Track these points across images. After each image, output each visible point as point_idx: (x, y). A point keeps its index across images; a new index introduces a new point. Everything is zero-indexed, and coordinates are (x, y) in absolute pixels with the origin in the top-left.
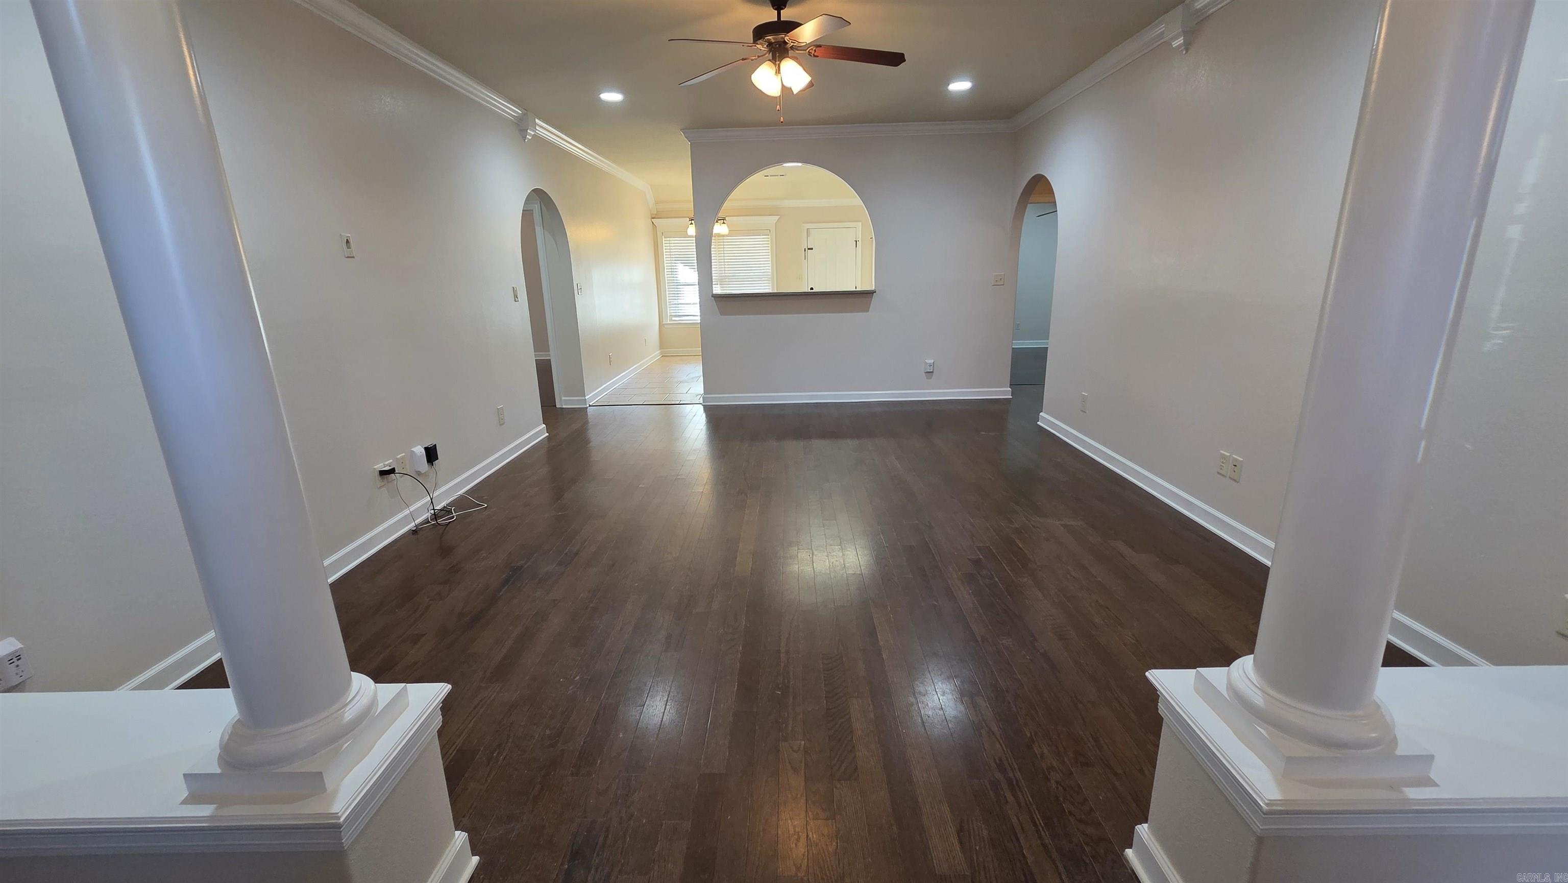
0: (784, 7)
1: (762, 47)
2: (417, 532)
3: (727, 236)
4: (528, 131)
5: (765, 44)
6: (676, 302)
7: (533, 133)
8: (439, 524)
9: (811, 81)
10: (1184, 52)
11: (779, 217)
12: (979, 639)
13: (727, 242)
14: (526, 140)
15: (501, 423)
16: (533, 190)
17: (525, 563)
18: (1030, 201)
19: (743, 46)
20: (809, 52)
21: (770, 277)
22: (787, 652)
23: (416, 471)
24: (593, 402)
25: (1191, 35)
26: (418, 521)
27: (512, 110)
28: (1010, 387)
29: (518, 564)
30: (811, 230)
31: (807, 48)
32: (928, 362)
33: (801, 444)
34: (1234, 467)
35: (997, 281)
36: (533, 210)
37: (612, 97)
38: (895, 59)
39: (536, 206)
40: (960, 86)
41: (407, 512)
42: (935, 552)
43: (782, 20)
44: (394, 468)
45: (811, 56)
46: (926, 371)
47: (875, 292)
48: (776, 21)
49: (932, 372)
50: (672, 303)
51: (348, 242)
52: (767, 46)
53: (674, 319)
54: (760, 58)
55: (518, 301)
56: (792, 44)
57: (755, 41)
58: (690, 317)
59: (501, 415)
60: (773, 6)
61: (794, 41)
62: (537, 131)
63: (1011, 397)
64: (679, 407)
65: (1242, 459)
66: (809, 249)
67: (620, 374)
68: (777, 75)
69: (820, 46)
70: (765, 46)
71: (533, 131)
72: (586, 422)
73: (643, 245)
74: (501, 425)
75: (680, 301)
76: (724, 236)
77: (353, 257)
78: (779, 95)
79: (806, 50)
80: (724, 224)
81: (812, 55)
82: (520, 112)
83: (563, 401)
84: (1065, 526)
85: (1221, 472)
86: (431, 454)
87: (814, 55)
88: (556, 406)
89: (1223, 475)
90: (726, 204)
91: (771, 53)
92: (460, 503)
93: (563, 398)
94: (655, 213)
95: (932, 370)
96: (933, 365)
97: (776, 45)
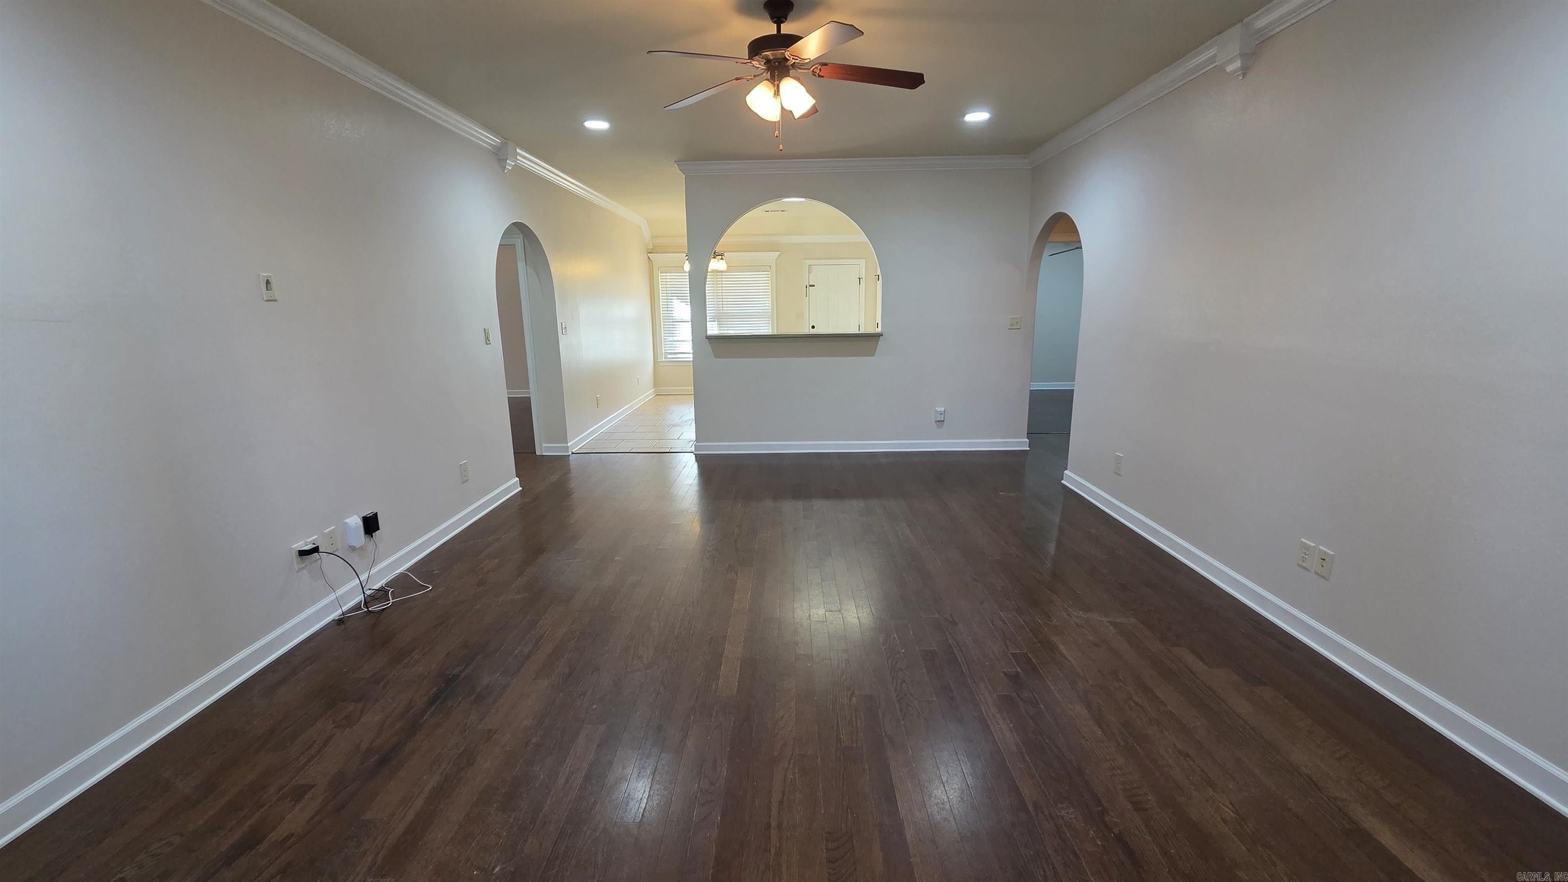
0: (784, 20)
1: (758, 64)
2: (343, 621)
3: (725, 272)
4: (508, 161)
5: (762, 62)
6: (671, 339)
7: (513, 164)
8: (370, 611)
9: (814, 106)
10: (1241, 78)
11: (780, 253)
12: (1031, 808)
13: (726, 278)
14: (505, 171)
15: (464, 480)
16: (512, 224)
17: (462, 671)
18: (1049, 240)
19: (736, 62)
20: (813, 71)
21: (770, 314)
22: (779, 826)
23: (349, 546)
24: (575, 450)
25: (1250, 58)
26: (345, 608)
27: (490, 139)
28: (1027, 438)
29: (455, 672)
30: (812, 266)
31: (811, 65)
32: (938, 410)
33: (800, 504)
34: (1321, 560)
35: (1013, 325)
36: (515, 245)
37: (597, 125)
38: (912, 80)
39: (519, 240)
40: (977, 117)
41: (332, 597)
42: (962, 661)
43: (782, 33)
44: (318, 546)
45: (815, 76)
46: (936, 420)
47: (882, 335)
48: (775, 34)
49: (943, 421)
50: (667, 340)
51: (268, 282)
52: (764, 64)
53: (669, 356)
54: (757, 78)
55: (490, 344)
56: (794, 61)
57: (751, 58)
58: (685, 354)
59: (465, 471)
60: (772, 18)
61: (795, 56)
62: (518, 161)
63: (1029, 449)
64: (670, 455)
65: (1333, 553)
66: (810, 286)
67: (608, 417)
68: (776, 98)
69: (826, 64)
70: (763, 64)
71: (512, 161)
72: (568, 471)
73: (638, 280)
74: (463, 482)
75: (675, 338)
76: (722, 272)
77: (275, 300)
78: (778, 120)
79: (809, 69)
80: (722, 260)
81: (817, 76)
82: (499, 141)
83: (544, 447)
84: (1115, 624)
85: (1304, 564)
86: (371, 524)
87: (818, 74)
88: (535, 453)
89: (1306, 569)
90: (723, 240)
91: (769, 72)
92: (401, 583)
93: (544, 445)
94: (652, 247)
95: (942, 419)
96: (944, 413)
97: (774, 63)
